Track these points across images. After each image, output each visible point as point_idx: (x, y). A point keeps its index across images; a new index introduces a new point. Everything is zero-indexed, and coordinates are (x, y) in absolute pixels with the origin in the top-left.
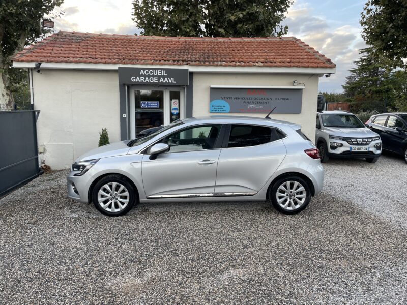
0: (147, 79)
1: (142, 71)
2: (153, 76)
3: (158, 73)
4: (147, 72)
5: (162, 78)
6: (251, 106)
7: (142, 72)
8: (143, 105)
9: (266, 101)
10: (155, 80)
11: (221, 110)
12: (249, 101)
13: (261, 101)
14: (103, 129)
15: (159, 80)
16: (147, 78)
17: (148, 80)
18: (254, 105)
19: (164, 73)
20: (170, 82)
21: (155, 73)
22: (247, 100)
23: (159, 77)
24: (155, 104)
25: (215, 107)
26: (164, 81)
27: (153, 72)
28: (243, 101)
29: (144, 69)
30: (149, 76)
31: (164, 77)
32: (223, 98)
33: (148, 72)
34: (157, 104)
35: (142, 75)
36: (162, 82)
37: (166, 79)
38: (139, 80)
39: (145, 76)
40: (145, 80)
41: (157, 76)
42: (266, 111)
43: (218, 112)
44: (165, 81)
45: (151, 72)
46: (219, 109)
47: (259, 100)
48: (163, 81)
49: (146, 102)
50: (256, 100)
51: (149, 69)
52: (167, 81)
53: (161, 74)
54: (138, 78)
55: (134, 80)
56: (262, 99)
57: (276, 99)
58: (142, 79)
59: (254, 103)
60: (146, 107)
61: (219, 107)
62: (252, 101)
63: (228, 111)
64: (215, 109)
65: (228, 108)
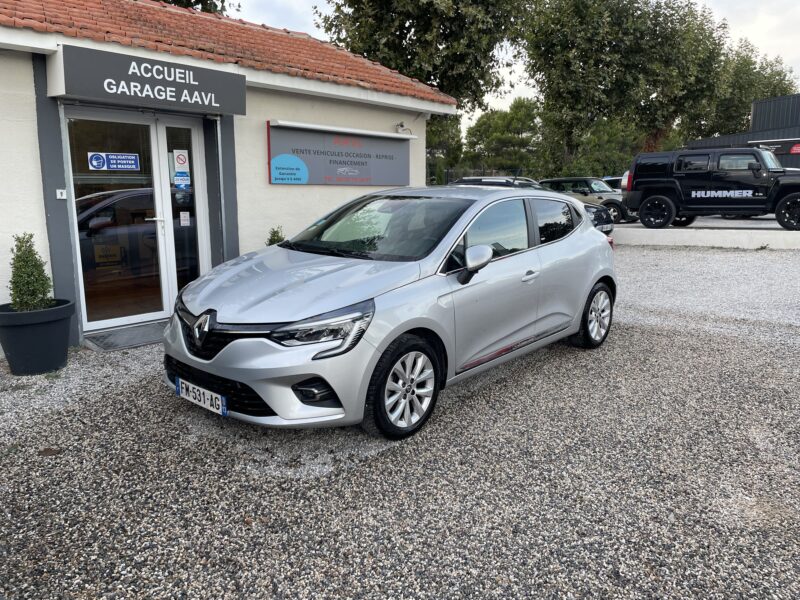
0: (147, 91)
1: (134, 64)
2: (165, 83)
3: (177, 75)
4: (147, 70)
5: (186, 92)
6: (342, 170)
7: (133, 68)
8: (95, 163)
9: (363, 160)
10: (169, 93)
11: (293, 177)
12: (338, 159)
14: (18, 239)
15: (178, 95)
16: (147, 86)
17: (150, 93)
18: (346, 169)
19: (190, 79)
20: (207, 103)
21: (170, 76)
22: (334, 158)
23: (179, 88)
24: (128, 161)
25: (283, 171)
26: (191, 99)
27: (163, 72)
28: (328, 158)
29: (140, 61)
30: (153, 82)
31: (191, 89)
32: (295, 151)
33: (151, 71)
34: (135, 160)
35: (134, 78)
36: (186, 101)
37: (196, 93)
38: (126, 90)
39: (142, 81)
40: (141, 91)
41: (173, 84)
43: (287, 181)
44: (194, 99)
45: (159, 72)
46: (289, 176)
47: (353, 159)
48: (188, 98)
49: (103, 155)
50: (349, 158)
51: (153, 63)
52: (199, 100)
53: (184, 78)
54: (123, 83)
55: (113, 87)
56: (358, 155)
58: (135, 88)
59: (345, 163)
60: (105, 168)
61: (289, 171)
62: (342, 159)
63: (305, 179)
64: (282, 176)
65: (304, 174)
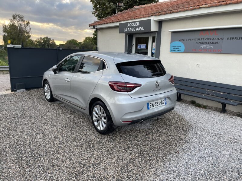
3: (136, 24)
4: (131, 25)
6: (202, 46)
7: (128, 25)
8: (139, 47)
9: (217, 41)
10: (134, 29)
11: (178, 50)
12: (201, 41)
13: (212, 41)
15: (136, 29)
17: (131, 30)
18: (205, 46)
19: (138, 24)
22: (199, 41)
23: (136, 27)
25: (174, 48)
28: (195, 42)
29: (129, 23)
30: (131, 27)
32: (180, 40)
34: (145, 46)
35: (128, 27)
42: (216, 51)
43: (175, 51)
45: (133, 24)
46: (177, 49)
47: (210, 41)
48: (138, 29)
49: (140, 45)
50: (208, 41)
51: (131, 22)
52: (140, 29)
55: (125, 30)
56: (213, 39)
57: (228, 38)
58: (128, 30)
59: (205, 43)
61: (176, 48)
62: (203, 41)
63: (183, 50)
64: (174, 49)
65: (183, 48)
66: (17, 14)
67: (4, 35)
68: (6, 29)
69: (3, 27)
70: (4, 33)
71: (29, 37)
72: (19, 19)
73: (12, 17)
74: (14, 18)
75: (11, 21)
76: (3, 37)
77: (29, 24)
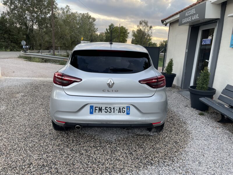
3: (192, 12)
4: (188, 13)
8: (203, 42)
10: (190, 19)
23: (192, 16)
29: (187, 11)
30: (188, 17)
34: (210, 41)
44: (194, 18)
45: (190, 13)
51: (189, 10)
55: (183, 22)
60: (204, 44)
66: (143, 20)
67: (133, 39)
68: (134, 33)
69: (133, 32)
70: (133, 37)
71: (150, 39)
72: (144, 24)
73: (139, 23)
74: (141, 23)
75: (138, 26)
76: (132, 40)
77: (152, 28)
